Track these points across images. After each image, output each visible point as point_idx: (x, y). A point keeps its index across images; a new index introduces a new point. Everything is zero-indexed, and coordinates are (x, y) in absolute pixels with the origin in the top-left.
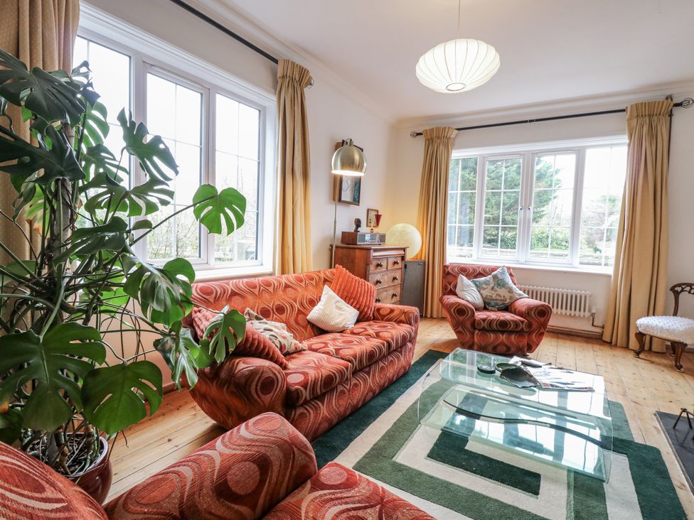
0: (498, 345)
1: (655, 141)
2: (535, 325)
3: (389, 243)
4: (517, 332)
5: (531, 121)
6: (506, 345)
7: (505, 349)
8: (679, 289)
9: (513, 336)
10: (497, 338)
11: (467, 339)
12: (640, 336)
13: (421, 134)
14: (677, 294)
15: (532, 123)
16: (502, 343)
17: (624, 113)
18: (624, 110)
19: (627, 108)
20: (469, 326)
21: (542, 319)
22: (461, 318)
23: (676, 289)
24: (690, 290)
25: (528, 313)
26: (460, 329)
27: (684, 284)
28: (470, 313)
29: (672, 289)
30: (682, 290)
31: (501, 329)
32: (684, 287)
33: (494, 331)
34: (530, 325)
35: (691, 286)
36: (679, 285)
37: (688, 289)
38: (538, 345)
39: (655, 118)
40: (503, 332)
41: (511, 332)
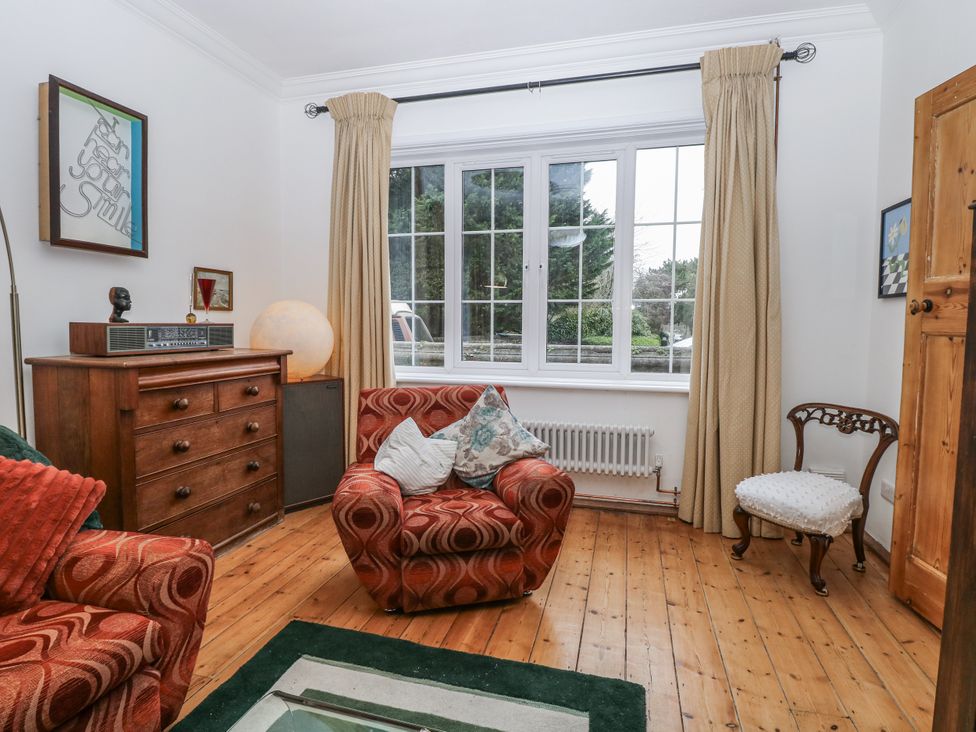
0: (456, 589)
1: (753, 126)
2: (539, 527)
3: (241, 345)
4: (500, 550)
5: (534, 85)
6: (474, 585)
7: (474, 593)
8: (802, 415)
9: (492, 560)
10: (453, 572)
11: (384, 580)
12: (743, 516)
13: (324, 109)
14: (799, 425)
15: (536, 90)
16: (467, 582)
17: (698, 72)
18: (696, 66)
19: (702, 59)
20: (386, 551)
21: (554, 512)
22: (365, 534)
23: (798, 415)
24: (822, 417)
25: (523, 500)
26: (365, 560)
27: (811, 405)
28: (386, 516)
29: (791, 416)
30: (809, 417)
31: (459, 549)
32: (811, 410)
33: (444, 556)
34: (528, 529)
35: (823, 410)
36: (802, 408)
37: (818, 414)
38: (547, 571)
39: (751, 80)
40: (466, 556)
41: (486, 552)
